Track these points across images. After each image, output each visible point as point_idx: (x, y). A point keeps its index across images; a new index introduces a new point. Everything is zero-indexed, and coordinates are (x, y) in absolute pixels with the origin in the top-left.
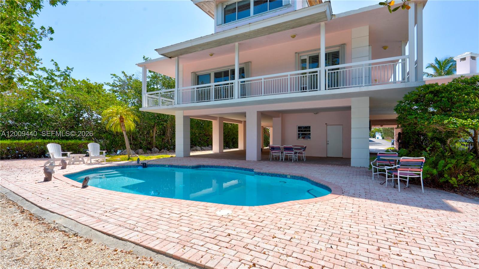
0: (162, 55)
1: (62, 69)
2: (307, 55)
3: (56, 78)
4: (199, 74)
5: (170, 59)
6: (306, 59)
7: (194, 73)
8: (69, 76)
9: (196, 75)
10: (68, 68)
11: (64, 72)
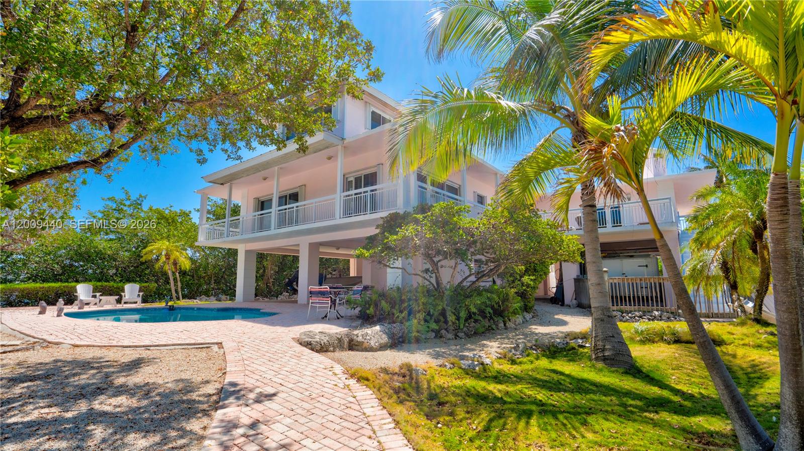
0: (210, 182)
1: (133, 198)
2: (353, 176)
3: (125, 208)
4: (262, 199)
5: (222, 186)
6: (352, 181)
7: (257, 199)
8: (140, 205)
9: (259, 200)
10: (141, 196)
11: (135, 201)
